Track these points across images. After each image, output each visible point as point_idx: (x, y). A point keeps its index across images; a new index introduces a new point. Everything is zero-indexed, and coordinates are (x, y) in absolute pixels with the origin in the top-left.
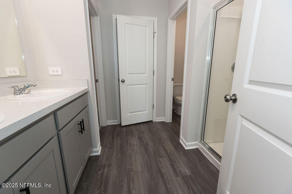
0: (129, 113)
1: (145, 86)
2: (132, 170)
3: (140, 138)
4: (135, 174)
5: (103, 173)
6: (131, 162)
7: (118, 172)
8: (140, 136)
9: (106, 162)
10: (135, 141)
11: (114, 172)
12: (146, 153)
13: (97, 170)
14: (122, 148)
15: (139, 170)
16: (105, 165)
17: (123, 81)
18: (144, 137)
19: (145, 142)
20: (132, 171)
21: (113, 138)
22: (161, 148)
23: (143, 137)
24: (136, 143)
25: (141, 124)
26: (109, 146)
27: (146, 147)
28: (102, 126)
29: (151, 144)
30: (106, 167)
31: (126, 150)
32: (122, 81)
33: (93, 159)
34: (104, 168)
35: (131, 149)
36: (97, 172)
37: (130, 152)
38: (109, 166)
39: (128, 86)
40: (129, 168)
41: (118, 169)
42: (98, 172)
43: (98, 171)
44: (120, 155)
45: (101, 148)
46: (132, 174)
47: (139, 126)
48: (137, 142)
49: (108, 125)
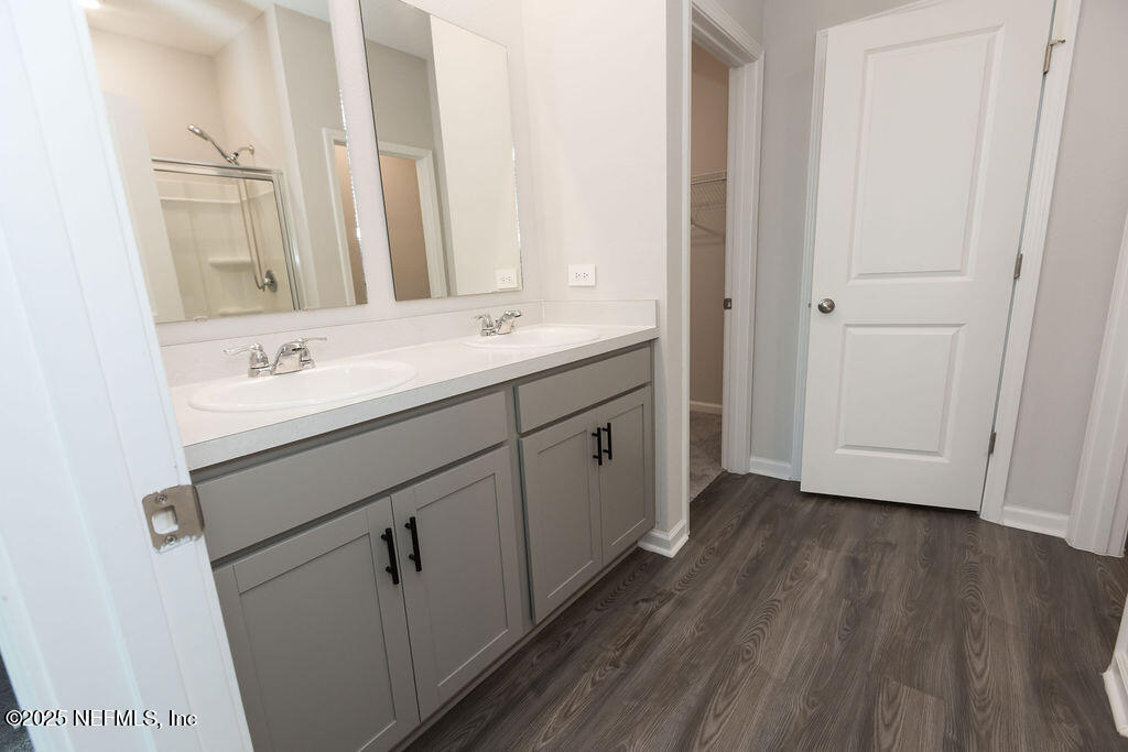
0: (842, 447)
1: (950, 332)
2: (746, 657)
3: (855, 565)
4: (752, 677)
5: (652, 613)
6: (762, 630)
7: (697, 634)
8: (861, 556)
9: (679, 588)
10: (823, 568)
11: (683, 629)
12: (846, 629)
13: (642, 597)
14: (756, 567)
15: (776, 675)
16: (671, 595)
17: (827, 309)
18: (878, 571)
19: (870, 588)
20: (744, 660)
21: (744, 522)
22: (945, 650)
23: (874, 567)
24: (823, 574)
25: (904, 511)
26: (716, 544)
27: (859, 609)
28: (726, 471)
29: (894, 609)
30: (672, 601)
31: (769, 582)
32: (821, 308)
33: (649, 561)
34: (662, 603)
35: (791, 587)
36: (637, 602)
37: (781, 596)
38: (682, 603)
39: (850, 329)
40: (740, 646)
41: (702, 629)
42: (641, 604)
43: (643, 600)
44: (735, 587)
45: (685, 538)
46: (741, 669)
47: (885, 514)
48: (830, 573)
49: (750, 475)
